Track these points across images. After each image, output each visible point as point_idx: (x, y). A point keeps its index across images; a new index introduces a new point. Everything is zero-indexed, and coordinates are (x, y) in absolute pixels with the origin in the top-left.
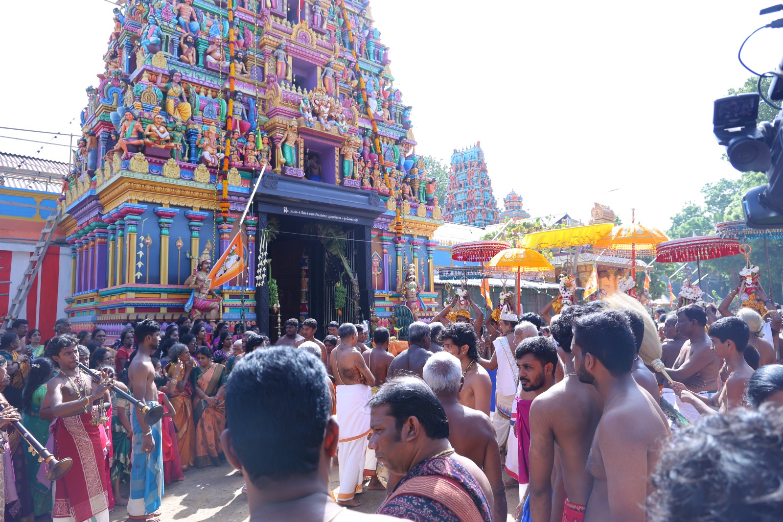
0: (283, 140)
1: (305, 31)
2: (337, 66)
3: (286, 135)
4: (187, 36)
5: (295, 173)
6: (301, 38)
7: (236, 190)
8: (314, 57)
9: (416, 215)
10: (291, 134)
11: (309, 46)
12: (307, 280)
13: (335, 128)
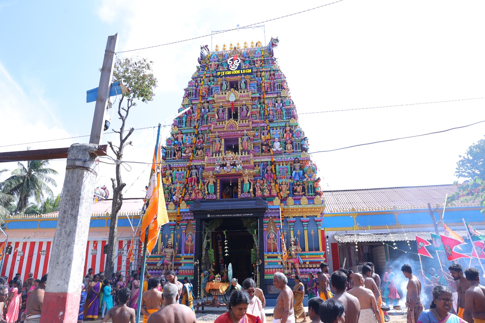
0: (207, 183)
1: (231, 123)
2: (250, 134)
3: (208, 181)
4: (176, 148)
5: (211, 197)
6: (230, 128)
7: (184, 210)
8: (235, 134)
9: (300, 204)
10: (210, 179)
11: (235, 129)
12: (221, 247)
13: (233, 170)
